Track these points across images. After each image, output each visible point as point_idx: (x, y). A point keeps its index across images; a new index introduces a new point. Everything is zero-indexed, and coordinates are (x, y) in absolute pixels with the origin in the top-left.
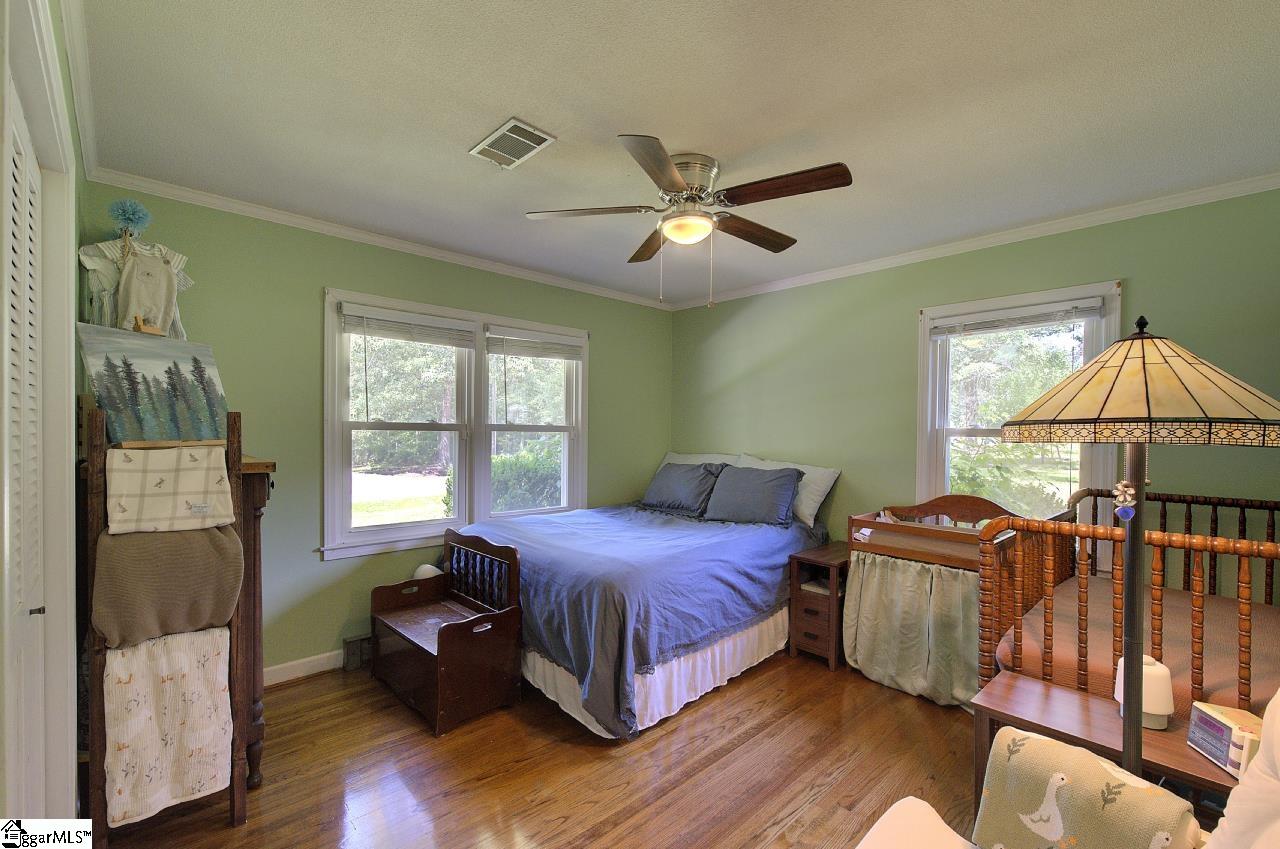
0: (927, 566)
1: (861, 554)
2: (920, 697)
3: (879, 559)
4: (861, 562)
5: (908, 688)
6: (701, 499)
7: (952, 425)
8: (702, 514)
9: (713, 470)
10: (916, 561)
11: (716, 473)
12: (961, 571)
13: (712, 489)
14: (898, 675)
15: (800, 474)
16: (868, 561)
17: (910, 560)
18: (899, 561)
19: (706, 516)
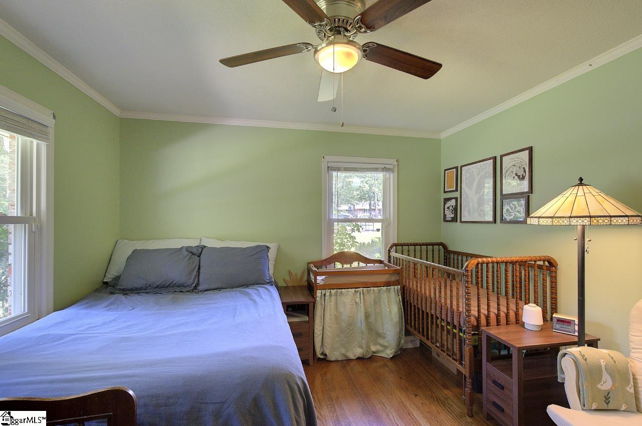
0: (357, 290)
1: (323, 292)
2: (359, 358)
3: (333, 291)
4: (323, 296)
5: (352, 356)
6: (193, 277)
7: (334, 217)
8: (195, 288)
9: (194, 251)
10: (351, 288)
11: (197, 253)
12: (372, 288)
13: (199, 266)
14: (347, 352)
15: (268, 247)
16: (328, 294)
17: (348, 289)
18: (343, 290)
19: (200, 288)
